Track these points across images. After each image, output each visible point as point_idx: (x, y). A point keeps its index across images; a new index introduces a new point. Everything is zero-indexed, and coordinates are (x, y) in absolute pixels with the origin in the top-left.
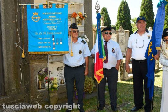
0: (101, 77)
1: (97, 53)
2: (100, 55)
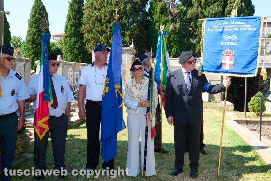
0: (45, 129)
1: (40, 94)
2: (44, 96)
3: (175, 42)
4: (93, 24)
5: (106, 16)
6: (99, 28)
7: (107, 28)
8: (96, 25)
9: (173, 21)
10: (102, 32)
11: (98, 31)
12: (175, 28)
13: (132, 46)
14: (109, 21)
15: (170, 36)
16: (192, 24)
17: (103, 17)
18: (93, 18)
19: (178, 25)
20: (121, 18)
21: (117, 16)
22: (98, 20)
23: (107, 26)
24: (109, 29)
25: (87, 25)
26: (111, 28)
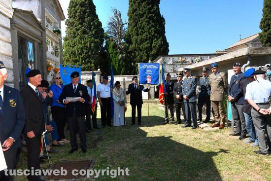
3: (123, 65)
4: (70, 56)
5: (78, 51)
6: (74, 58)
7: (79, 58)
8: (72, 56)
9: (121, 53)
10: (76, 61)
11: (73, 61)
12: (122, 57)
13: (99, 70)
14: (80, 54)
15: (119, 62)
16: (133, 54)
17: (76, 51)
18: (70, 52)
19: (124, 55)
20: (88, 52)
21: (85, 51)
22: (73, 53)
23: (79, 57)
24: (81, 59)
25: (66, 57)
26: (82, 58)
